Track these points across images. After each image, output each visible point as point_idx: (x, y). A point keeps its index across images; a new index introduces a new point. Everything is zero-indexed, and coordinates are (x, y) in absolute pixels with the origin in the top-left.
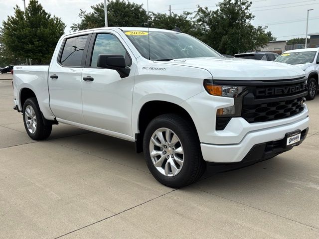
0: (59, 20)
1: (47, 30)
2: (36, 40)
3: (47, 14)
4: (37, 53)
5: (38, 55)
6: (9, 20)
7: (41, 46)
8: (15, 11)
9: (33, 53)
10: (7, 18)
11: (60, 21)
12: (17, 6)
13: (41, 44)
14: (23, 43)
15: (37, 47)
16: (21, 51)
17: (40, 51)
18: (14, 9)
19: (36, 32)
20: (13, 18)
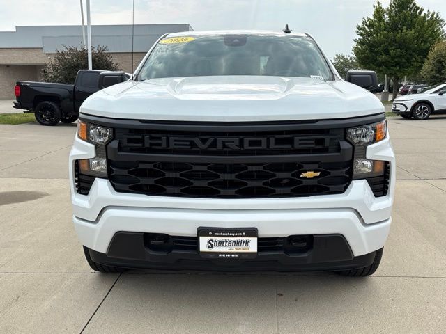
0: (435, 16)
1: (411, 33)
2: (394, 47)
3: (418, 8)
4: (392, 66)
5: (392, 69)
6: (363, 23)
7: (400, 57)
8: (374, 10)
9: (387, 67)
10: (362, 20)
11: (437, 16)
12: (378, 3)
13: (399, 53)
14: (377, 53)
15: (393, 58)
16: (371, 65)
17: (397, 64)
18: (374, 6)
19: (395, 36)
20: (369, 20)
